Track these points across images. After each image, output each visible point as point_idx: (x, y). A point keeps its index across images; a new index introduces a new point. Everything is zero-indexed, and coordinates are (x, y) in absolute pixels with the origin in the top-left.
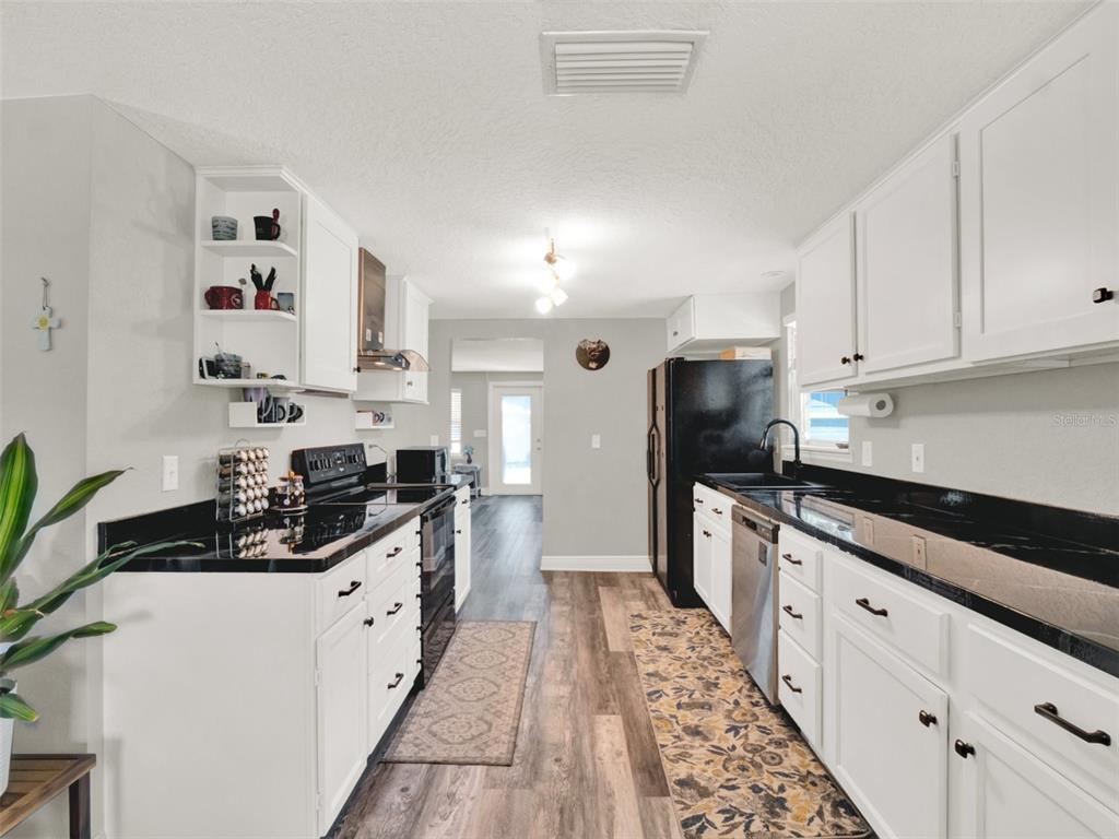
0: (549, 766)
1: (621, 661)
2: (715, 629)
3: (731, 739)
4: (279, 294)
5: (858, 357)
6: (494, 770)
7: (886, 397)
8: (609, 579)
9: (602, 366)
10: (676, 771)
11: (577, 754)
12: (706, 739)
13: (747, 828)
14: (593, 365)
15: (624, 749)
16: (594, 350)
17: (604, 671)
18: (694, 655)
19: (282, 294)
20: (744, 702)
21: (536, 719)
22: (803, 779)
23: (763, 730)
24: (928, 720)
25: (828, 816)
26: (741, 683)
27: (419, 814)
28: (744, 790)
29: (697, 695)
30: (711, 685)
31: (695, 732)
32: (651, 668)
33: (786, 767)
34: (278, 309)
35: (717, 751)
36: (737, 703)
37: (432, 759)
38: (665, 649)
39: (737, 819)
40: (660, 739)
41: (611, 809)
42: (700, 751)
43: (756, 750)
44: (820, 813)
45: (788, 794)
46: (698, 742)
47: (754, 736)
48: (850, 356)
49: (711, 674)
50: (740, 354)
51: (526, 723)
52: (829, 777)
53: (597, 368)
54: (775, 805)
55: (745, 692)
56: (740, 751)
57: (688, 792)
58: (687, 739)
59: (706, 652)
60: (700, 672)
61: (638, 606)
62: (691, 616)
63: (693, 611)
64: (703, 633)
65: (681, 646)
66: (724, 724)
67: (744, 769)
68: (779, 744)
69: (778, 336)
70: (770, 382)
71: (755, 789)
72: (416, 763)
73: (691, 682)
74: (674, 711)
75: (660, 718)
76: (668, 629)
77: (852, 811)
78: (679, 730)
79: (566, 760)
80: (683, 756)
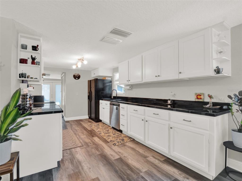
0: (89, 144)
1: (92, 131)
2: (104, 124)
3: (114, 136)
4: (36, 62)
5: (129, 81)
6: (81, 147)
7: (131, 86)
8: (81, 120)
9: (79, 79)
10: (109, 140)
11: (93, 142)
12: (111, 136)
13: (121, 143)
14: (77, 79)
15: (100, 140)
16: (77, 76)
17: (90, 132)
18: (103, 128)
19: (37, 62)
20: (113, 131)
21: (83, 140)
22: (125, 137)
23: (118, 134)
24: (143, 120)
25: (129, 139)
26: (112, 130)
27: (73, 155)
28: (118, 140)
29: (106, 132)
30: (108, 131)
31: (109, 136)
32: (98, 131)
33: (122, 136)
34: (36, 65)
35: (113, 137)
36: (113, 132)
37: (69, 149)
38: (98, 128)
39: (119, 142)
40: (104, 138)
41: (102, 146)
42: (111, 137)
43: (118, 136)
44: (128, 139)
45: (124, 139)
46: (110, 137)
47: (117, 135)
48: (128, 80)
49: (107, 129)
50: (107, 78)
51: (81, 141)
52: (128, 136)
53: (78, 79)
54: (123, 140)
55: (113, 130)
56: (116, 136)
57: (112, 142)
58: (108, 137)
59: (105, 127)
60: (105, 130)
61: (90, 124)
62: (100, 123)
63: (100, 122)
64: (103, 125)
65: (101, 127)
66: (112, 134)
67: (117, 138)
68: (120, 134)
69: (112, 76)
70: (111, 84)
71: (120, 139)
72: (66, 150)
73: (104, 131)
74: (104, 134)
75: (103, 136)
76: (97, 125)
77: (131, 138)
78: (106, 136)
79: (92, 143)
80: (109, 139)
